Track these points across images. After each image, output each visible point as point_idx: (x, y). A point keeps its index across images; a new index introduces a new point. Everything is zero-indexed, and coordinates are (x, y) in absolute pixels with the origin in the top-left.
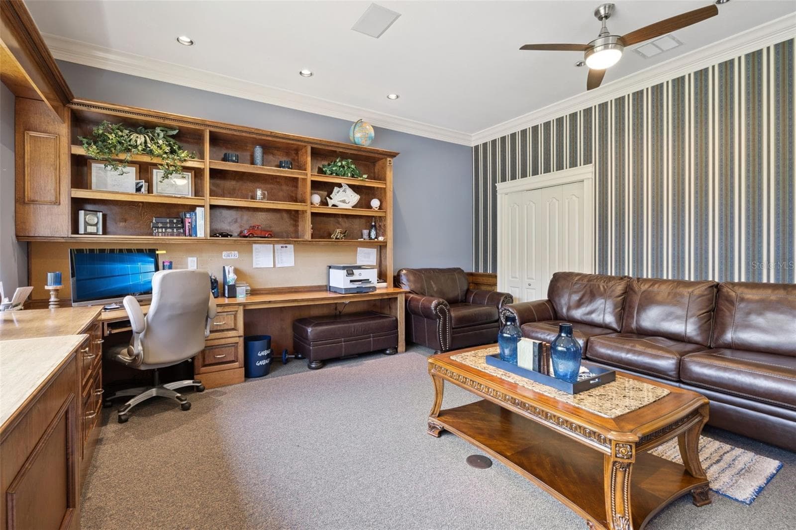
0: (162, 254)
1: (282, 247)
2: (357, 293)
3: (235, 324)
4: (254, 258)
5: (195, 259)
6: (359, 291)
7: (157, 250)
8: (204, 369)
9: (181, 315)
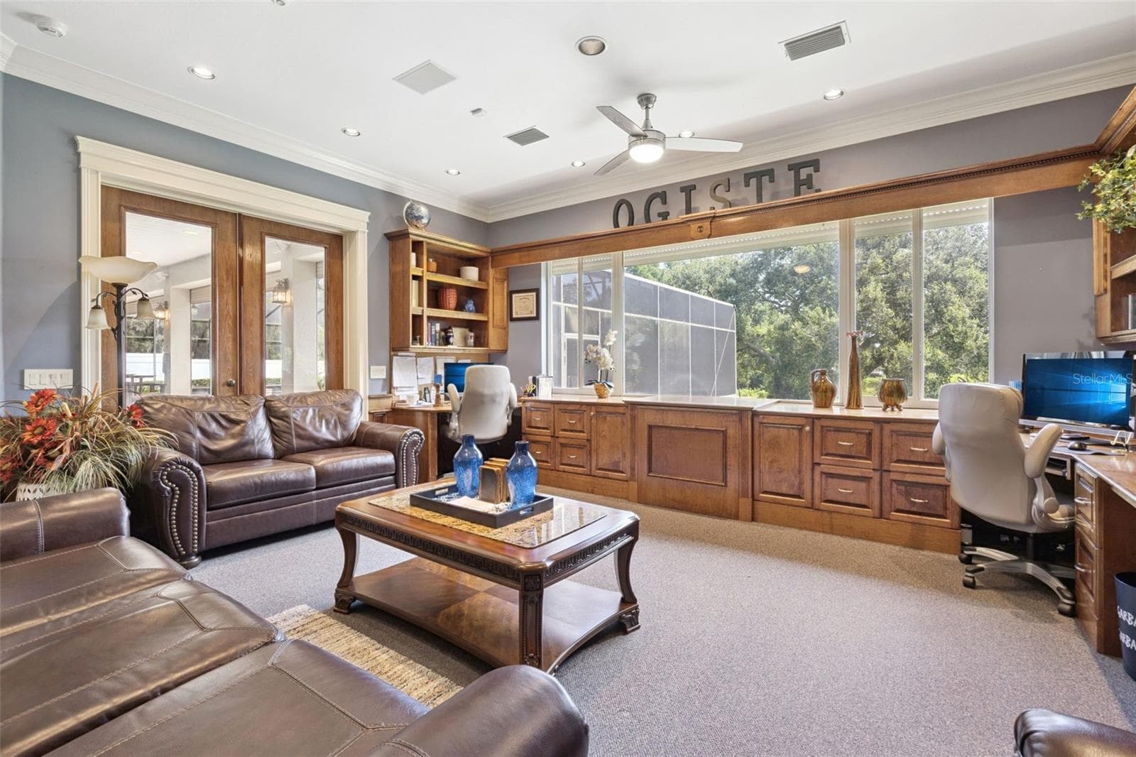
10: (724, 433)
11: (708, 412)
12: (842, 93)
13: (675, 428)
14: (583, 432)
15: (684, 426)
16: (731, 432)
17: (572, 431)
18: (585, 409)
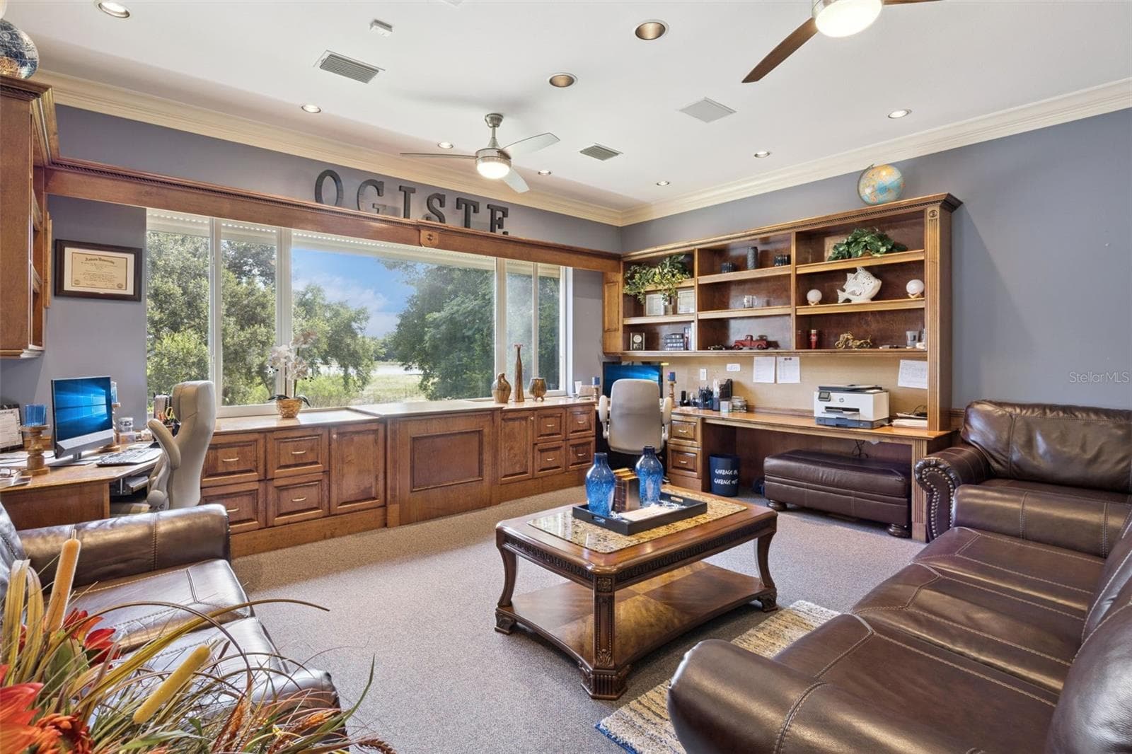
0: (665, 366)
1: (786, 359)
2: (837, 426)
3: (695, 435)
4: (755, 371)
5: (705, 370)
6: (840, 424)
7: (662, 362)
8: (673, 470)
9: (628, 414)
10: (480, 432)
11: (469, 416)
12: (550, 173)
13: (438, 436)
14: (316, 463)
15: (448, 432)
16: (486, 430)
17: (296, 465)
18: (321, 433)
